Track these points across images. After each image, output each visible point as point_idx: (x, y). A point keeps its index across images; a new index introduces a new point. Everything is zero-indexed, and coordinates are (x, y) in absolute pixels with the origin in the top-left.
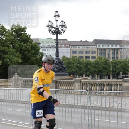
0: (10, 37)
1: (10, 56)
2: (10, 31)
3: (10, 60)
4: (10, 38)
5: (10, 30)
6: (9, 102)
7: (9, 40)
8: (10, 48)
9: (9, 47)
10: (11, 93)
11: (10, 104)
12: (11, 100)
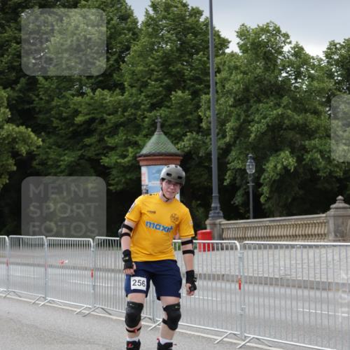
0: (323, 82)
1: (324, 142)
2: (324, 63)
3: (322, 157)
4: (322, 85)
5: (324, 58)
6: (312, 288)
7: (320, 92)
8: (323, 117)
9: (321, 112)
10: (324, 259)
11: (312, 293)
12: (318, 283)
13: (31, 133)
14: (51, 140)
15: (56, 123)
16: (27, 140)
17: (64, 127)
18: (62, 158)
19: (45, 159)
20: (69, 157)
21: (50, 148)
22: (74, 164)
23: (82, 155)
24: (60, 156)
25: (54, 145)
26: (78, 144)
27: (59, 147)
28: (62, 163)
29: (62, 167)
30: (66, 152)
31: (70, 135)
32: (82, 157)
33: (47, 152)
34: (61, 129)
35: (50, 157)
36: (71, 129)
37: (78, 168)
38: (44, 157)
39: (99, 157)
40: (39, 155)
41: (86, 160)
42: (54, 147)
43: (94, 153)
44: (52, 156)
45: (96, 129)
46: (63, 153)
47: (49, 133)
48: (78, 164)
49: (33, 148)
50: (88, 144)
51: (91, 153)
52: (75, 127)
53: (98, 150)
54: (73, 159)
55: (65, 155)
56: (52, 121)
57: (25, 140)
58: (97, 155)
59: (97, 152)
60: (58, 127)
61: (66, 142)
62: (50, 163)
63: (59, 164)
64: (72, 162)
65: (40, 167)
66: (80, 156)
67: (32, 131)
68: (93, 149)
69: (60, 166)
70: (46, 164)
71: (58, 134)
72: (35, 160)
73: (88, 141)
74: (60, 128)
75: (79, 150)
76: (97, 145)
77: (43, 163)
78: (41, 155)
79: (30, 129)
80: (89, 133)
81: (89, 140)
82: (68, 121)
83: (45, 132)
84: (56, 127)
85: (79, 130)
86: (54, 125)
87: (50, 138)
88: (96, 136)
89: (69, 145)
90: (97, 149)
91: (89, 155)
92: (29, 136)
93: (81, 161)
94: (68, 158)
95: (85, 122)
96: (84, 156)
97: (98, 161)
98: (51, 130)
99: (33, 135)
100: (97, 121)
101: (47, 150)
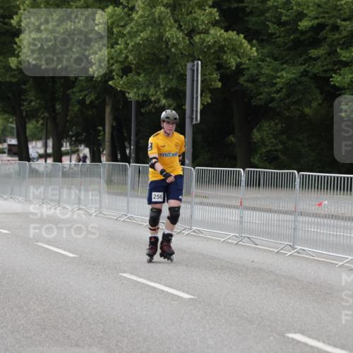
13: (244, 40)
14: (265, 51)
15: (272, 28)
16: (238, 50)
17: (282, 35)
18: (279, 74)
19: (257, 75)
20: (287, 72)
21: (263, 61)
22: (295, 82)
23: (305, 70)
24: (277, 71)
25: (269, 56)
26: (301, 57)
27: (276, 59)
28: (278, 80)
29: (278, 85)
30: (285, 66)
31: (289, 44)
32: (305, 73)
33: (259, 65)
34: (279, 37)
35: (263, 71)
36: (292, 37)
37: (300, 87)
38: (255, 72)
39: (328, 75)
40: (248, 69)
41: (310, 78)
42: (268, 59)
43: (321, 69)
44: (266, 71)
45: (325, 38)
46: (282, 67)
47: (262, 41)
48: (300, 83)
49: (245, 60)
50: (314, 56)
51: (316, 69)
52: (298, 35)
53: (327, 65)
54: (293, 76)
55: (282, 70)
56: (268, 26)
57: (235, 50)
58: (326, 71)
59: (325, 68)
60: (275, 34)
61: (284, 53)
62: (262, 79)
63: (274, 81)
64: (291, 79)
65: (249, 85)
66: (302, 73)
67: (245, 38)
68: (320, 63)
69: (276, 84)
70: (257, 80)
71: (274, 42)
72: (244, 75)
73: (314, 53)
74: (277, 35)
75: (301, 64)
76: (325, 59)
77: (253, 80)
78: (251, 70)
79: (242, 36)
80: (316, 43)
81: (316, 51)
82: (288, 27)
83: (257, 39)
84: (272, 34)
85: (302, 38)
86: (270, 31)
87: (263, 48)
88: (326, 46)
89: (287, 58)
90: (325, 63)
91: (315, 70)
92: (241, 44)
93: (304, 79)
94: (287, 74)
95: (312, 28)
96: (307, 72)
97: (327, 80)
98: (265, 38)
99: (245, 43)
100: (327, 28)
101: (259, 63)
